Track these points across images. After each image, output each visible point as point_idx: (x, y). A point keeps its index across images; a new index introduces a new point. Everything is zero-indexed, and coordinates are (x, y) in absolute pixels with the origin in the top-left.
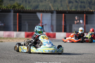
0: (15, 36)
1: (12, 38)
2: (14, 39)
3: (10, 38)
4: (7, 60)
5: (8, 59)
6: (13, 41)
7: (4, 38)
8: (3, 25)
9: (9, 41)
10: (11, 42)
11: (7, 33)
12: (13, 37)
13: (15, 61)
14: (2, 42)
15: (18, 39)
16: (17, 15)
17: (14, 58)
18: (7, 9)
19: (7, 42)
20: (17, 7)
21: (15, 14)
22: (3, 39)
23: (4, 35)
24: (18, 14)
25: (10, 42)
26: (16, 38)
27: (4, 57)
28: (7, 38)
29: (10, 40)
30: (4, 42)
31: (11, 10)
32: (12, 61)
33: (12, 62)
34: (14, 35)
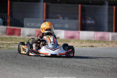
0: (110, 39)
1: (107, 42)
2: (109, 43)
3: (104, 42)
4: (102, 74)
5: (103, 71)
6: (109, 46)
7: (95, 41)
8: (93, 22)
9: (102, 45)
10: (106, 47)
11: (99, 34)
12: (107, 40)
13: (113, 74)
14: (93, 47)
15: (115, 43)
16: (113, 9)
17: (112, 70)
19: (100, 46)
21: (111, 7)
22: (93, 43)
23: (94, 37)
24: (114, 7)
25: (104, 47)
26: (112, 42)
27: (97, 68)
28: (99, 42)
29: (104, 45)
30: (96, 47)
31: (105, 1)
32: (109, 74)
33: (109, 76)
34: (109, 38)
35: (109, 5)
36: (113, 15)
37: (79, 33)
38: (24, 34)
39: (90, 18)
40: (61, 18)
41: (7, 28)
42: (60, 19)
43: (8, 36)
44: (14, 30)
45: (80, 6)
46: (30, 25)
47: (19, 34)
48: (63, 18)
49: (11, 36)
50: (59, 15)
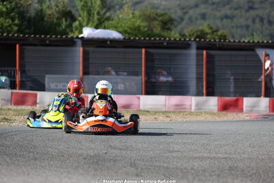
0: (193, 108)
11: (175, 100)
12: (188, 110)
16: (203, 54)
18: (180, 40)
20: (209, 36)
21: (200, 51)
23: (165, 105)
24: (205, 52)
31: (190, 42)
34: (191, 105)
35: (198, 48)
36: (202, 65)
37: (139, 98)
38: (42, 102)
39: (165, 73)
40: (113, 73)
41: (12, 93)
42: (111, 74)
43: (14, 107)
44: (25, 95)
45: (143, 50)
46: (57, 86)
47: (35, 103)
48: (117, 74)
49: (20, 107)
50: (109, 69)
